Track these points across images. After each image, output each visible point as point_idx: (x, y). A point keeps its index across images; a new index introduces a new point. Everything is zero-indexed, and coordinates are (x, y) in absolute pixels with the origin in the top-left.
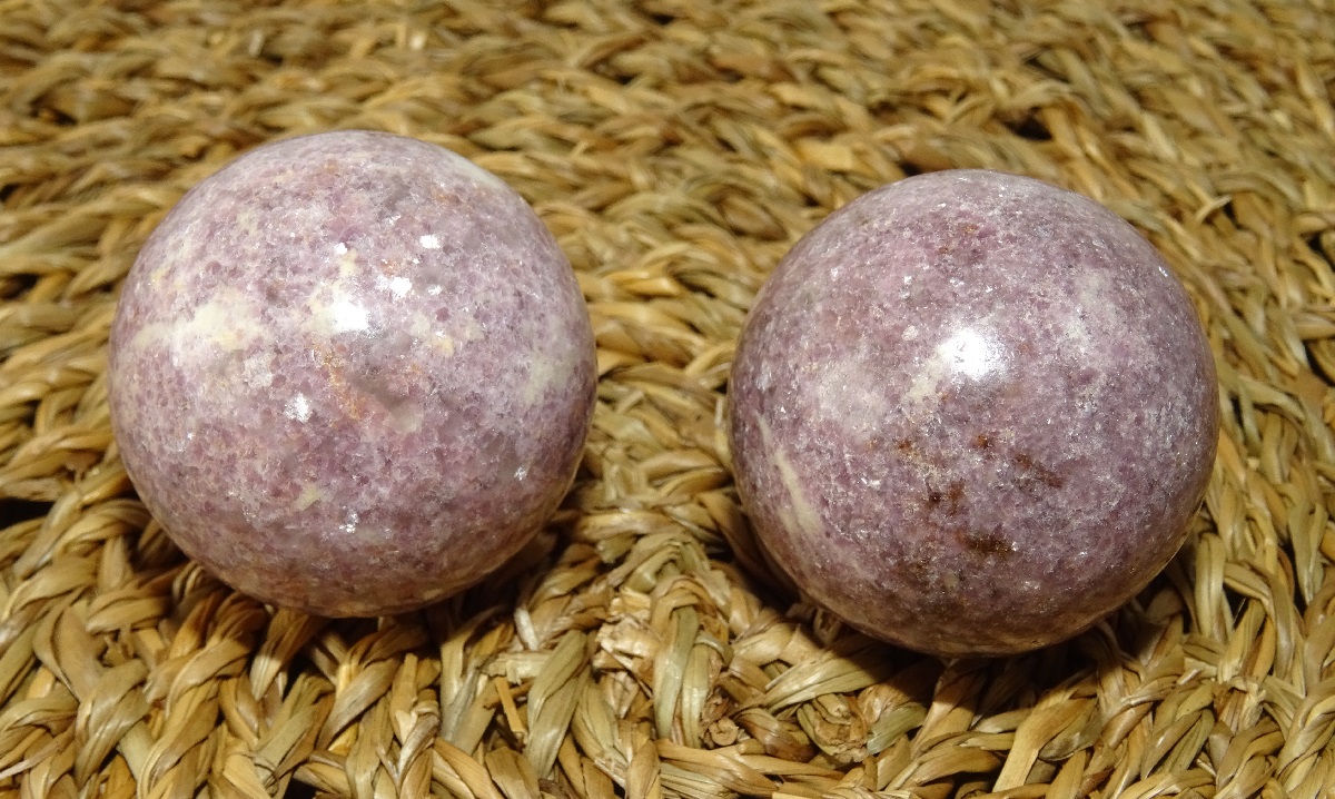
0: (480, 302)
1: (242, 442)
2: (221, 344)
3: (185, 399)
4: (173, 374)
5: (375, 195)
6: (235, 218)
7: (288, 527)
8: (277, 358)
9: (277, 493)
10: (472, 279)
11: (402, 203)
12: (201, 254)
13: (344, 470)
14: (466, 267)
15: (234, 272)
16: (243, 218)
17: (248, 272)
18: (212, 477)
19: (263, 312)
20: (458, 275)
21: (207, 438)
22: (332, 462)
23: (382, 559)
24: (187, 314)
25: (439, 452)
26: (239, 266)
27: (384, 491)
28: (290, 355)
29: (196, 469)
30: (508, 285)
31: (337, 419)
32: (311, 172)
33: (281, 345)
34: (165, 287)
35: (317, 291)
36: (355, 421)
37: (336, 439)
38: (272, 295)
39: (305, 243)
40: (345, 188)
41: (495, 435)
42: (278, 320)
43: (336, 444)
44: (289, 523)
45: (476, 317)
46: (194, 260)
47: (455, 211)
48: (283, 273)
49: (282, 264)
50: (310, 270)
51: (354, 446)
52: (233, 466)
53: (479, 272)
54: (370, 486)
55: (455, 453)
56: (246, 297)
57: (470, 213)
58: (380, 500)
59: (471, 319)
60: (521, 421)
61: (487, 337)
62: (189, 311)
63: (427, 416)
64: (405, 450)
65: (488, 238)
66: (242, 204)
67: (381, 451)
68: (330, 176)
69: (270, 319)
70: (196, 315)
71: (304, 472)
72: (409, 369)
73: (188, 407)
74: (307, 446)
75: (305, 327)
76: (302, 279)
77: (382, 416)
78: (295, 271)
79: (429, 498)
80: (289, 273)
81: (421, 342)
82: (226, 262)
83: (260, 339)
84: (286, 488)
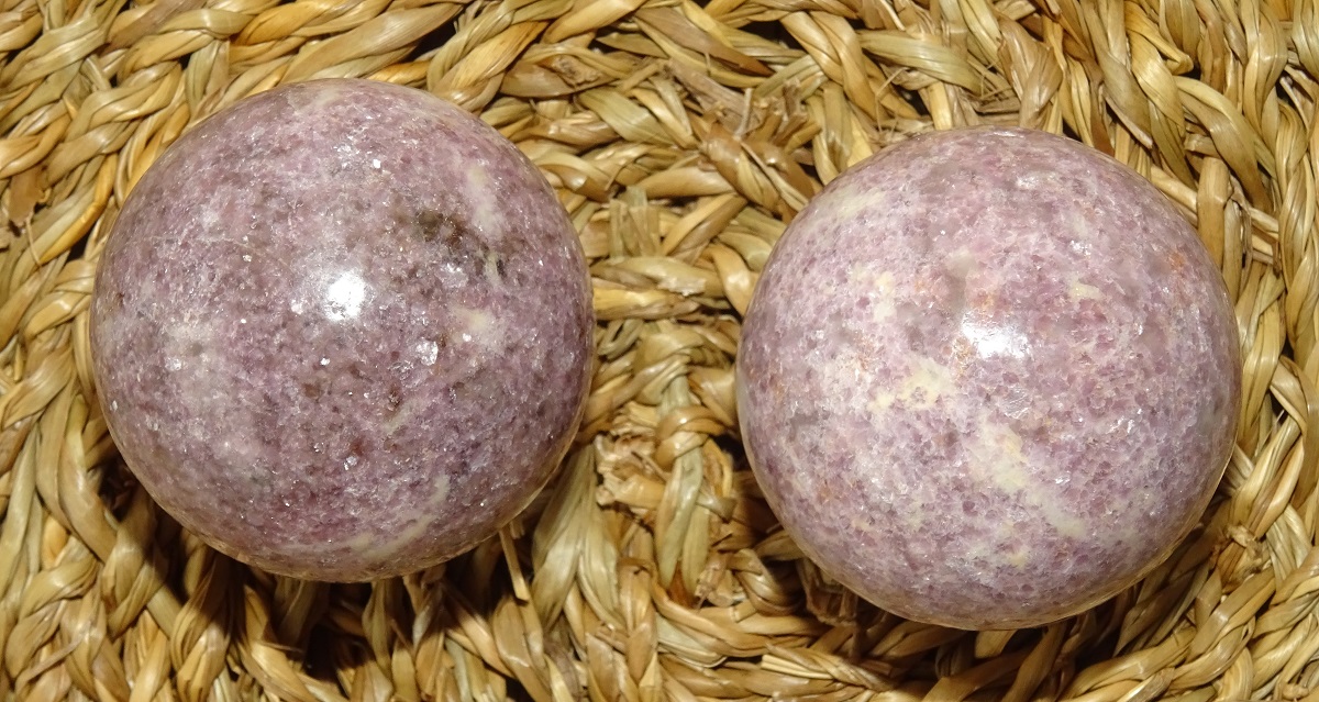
0: (834, 288)
1: (1083, 373)
2: (1020, 449)
3: (1088, 447)
4: (1077, 474)
5: (816, 437)
6: (921, 530)
7: (1122, 291)
8: (994, 394)
9: (1101, 318)
10: (820, 309)
11: (806, 412)
12: (969, 531)
13: (1040, 279)
14: (815, 321)
15: (959, 487)
16: (916, 522)
17: (950, 476)
18: (1132, 381)
19: (968, 434)
20: (825, 321)
21: (1103, 405)
22: (1041, 292)
23: (1094, 207)
24: (1021, 499)
25: (971, 222)
26: (951, 487)
27: (1033, 238)
28: (983, 385)
29: (1136, 399)
30: (805, 284)
31: (1004, 312)
32: (840, 506)
33: (981, 400)
34: (1018, 542)
35: (920, 407)
36: (994, 297)
37: (1019, 301)
38: (951, 439)
39: (893, 450)
40: (830, 464)
41: (925, 196)
42: (965, 417)
43: (1023, 299)
44: (1118, 293)
45: (846, 281)
46: (979, 533)
47: (781, 370)
48: (928, 445)
49: (922, 453)
50: (909, 426)
51: (1015, 284)
52: (1108, 368)
53: (812, 309)
54: (1037, 251)
55: (963, 211)
56: (968, 460)
57: (773, 360)
58: (1044, 237)
59: (849, 282)
60: (901, 189)
61: (855, 260)
62: (1018, 500)
63: (948, 251)
64: (989, 246)
65: (781, 329)
66: (907, 536)
67: (1002, 263)
68: (830, 487)
69: (969, 424)
70: (1015, 491)
71: (1066, 307)
72: (923, 292)
73: (1091, 440)
74: (1044, 319)
75: (954, 392)
76: (920, 426)
77: (975, 282)
78: (918, 438)
79: (1014, 204)
80: (924, 441)
81: (896, 300)
82: (957, 501)
83: (991, 420)
84: (1090, 313)
